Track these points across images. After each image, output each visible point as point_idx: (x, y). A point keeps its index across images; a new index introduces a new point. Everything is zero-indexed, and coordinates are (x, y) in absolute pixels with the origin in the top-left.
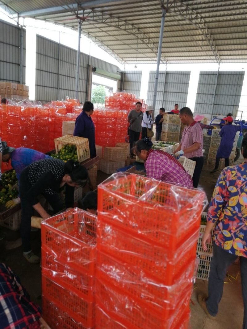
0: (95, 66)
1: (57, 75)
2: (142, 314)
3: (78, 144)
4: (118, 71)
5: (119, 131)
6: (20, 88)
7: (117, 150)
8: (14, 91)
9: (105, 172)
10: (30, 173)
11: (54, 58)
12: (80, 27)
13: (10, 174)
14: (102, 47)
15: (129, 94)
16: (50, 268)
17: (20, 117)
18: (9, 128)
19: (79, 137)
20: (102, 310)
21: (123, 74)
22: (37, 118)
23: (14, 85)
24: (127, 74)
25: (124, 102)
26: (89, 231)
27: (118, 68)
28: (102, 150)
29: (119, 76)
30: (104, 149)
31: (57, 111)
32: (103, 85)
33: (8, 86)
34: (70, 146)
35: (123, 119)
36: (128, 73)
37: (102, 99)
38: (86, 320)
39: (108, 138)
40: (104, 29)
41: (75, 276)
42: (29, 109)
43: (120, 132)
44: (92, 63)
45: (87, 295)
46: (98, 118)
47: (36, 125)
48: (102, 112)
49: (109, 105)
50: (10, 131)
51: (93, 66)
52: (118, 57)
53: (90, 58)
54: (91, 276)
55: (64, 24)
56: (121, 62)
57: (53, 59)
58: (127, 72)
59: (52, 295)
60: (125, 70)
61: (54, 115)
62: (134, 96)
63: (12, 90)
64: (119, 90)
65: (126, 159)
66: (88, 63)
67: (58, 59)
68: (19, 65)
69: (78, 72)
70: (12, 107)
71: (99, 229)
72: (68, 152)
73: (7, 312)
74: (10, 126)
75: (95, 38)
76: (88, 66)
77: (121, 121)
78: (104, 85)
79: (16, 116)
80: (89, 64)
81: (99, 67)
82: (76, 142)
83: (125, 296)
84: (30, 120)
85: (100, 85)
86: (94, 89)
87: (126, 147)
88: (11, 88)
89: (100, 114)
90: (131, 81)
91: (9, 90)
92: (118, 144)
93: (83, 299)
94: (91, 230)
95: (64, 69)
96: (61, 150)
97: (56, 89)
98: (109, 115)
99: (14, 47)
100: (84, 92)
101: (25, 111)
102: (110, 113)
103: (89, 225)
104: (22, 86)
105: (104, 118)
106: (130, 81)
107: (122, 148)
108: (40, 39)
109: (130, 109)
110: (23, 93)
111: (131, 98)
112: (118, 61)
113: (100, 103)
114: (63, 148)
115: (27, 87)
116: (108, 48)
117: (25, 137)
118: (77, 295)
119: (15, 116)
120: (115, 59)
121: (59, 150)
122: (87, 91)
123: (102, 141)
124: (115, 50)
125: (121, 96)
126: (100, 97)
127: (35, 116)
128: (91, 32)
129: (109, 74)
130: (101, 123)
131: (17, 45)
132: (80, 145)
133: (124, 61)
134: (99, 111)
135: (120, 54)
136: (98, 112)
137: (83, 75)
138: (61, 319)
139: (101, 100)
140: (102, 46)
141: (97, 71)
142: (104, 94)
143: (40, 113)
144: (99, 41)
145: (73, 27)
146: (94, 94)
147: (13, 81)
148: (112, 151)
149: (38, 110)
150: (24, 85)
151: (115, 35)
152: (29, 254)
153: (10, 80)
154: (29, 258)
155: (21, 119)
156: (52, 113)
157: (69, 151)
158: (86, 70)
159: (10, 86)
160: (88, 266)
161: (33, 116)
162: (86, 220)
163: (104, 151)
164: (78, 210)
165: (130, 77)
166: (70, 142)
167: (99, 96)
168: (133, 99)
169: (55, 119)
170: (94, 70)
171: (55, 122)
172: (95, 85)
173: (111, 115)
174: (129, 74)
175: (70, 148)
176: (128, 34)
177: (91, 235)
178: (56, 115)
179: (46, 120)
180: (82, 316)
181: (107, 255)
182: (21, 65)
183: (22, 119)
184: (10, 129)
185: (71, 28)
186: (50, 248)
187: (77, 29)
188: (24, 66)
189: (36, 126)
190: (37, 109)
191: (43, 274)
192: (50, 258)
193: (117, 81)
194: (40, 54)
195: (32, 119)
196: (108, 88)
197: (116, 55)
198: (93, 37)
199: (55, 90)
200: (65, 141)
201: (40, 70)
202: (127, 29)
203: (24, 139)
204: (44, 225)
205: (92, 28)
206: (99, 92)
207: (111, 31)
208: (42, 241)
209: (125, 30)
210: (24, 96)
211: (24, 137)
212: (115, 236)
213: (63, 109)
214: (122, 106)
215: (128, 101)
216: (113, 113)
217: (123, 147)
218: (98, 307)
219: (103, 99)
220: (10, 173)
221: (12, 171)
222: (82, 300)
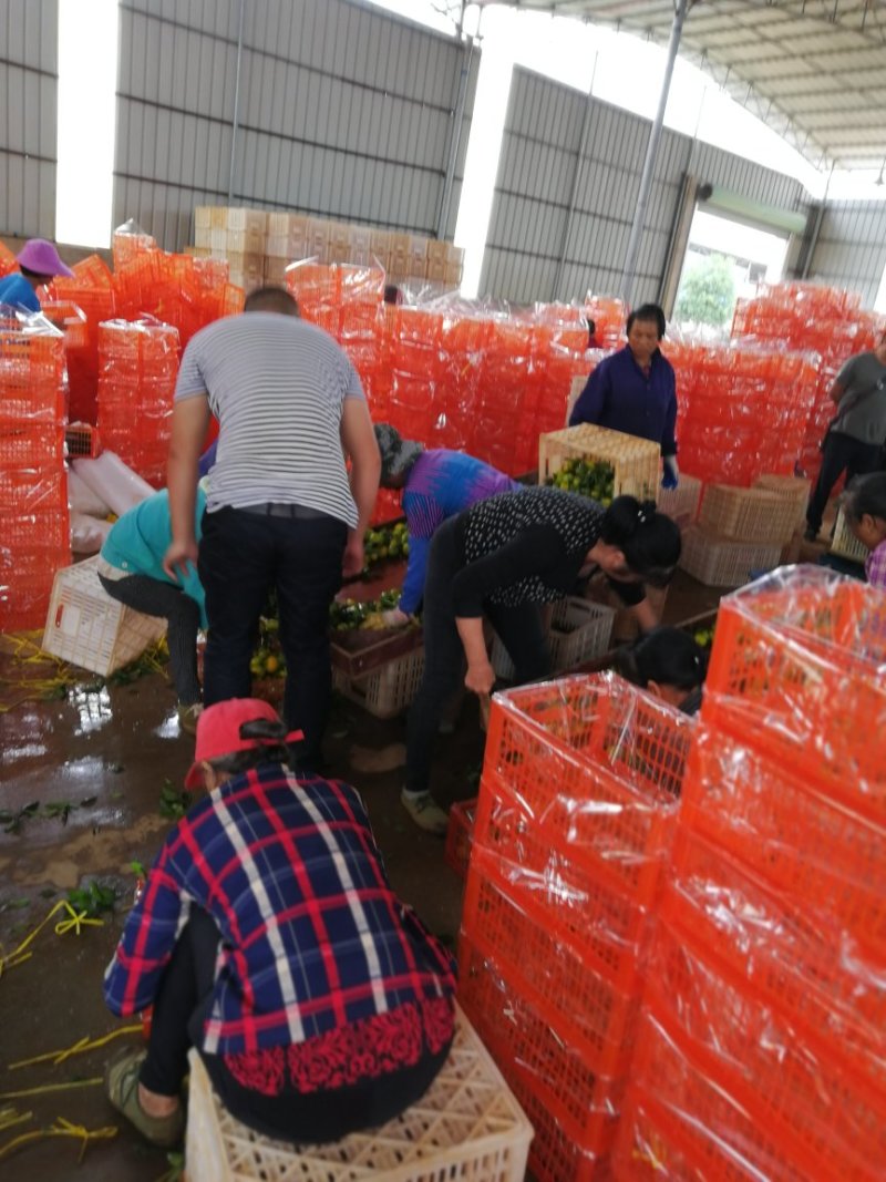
0: (709, 180)
1: (564, 212)
2: (819, 1082)
3: (623, 460)
4: (798, 201)
5: (777, 430)
6: (438, 254)
7: (759, 500)
8: (418, 264)
9: (698, 576)
10: (473, 534)
11: (564, 150)
12: (679, 29)
13: (385, 535)
14: (752, 104)
15: (835, 290)
16: (500, 852)
17: (437, 349)
18: (396, 385)
19: (626, 437)
20: (662, 1030)
21: (818, 214)
22: (490, 356)
23: (419, 243)
24: (833, 215)
25: (810, 323)
26: (645, 760)
27: (800, 187)
28: (698, 493)
29: (799, 221)
30: (707, 489)
31: (557, 337)
32: (725, 256)
33: (400, 247)
34: (591, 464)
35: (799, 387)
36: (842, 205)
37: (716, 308)
38: (600, 1048)
39: (727, 451)
40: (770, 32)
41: (582, 896)
42: (466, 325)
43: (776, 435)
44: (700, 170)
45: (616, 967)
46: (700, 373)
47: (481, 380)
48: (721, 354)
49: (747, 330)
50: (399, 395)
51: (704, 177)
52: (809, 141)
53: (697, 147)
54: (642, 909)
55: (619, 21)
56: (816, 163)
57: (559, 154)
58: (835, 205)
59: (493, 939)
60: (828, 198)
61: (545, 351)
62: (854, 298)
63: (409, 262)
64: (792, 275)
65: (789, 538)
66: (683, 169)
67: (577, 154)
68: (442, 174)
69: (643, 203)
70: (414, 313)
71: (703, 753)
72: (581, 486)
73: (367, 941)
74: (401, 379)
75: (725, 69)
76: (684, 177)
77: (789, 394)
78: (729, 255)
79: (422, 344)
80: (688, 173)
81: (725, 185)
82: (615, 450)
83: (760, 1004)
84: (465, 362)
85: (716, 252)
86: (693, 267)
87: (795, 492)
88: (409, 252)
89: (710, 362)
90: (849, 238)
91: (400, 261)
92: (763, 479)
93: (598, 976)
94: (653, 757)
95: (594, 188)
96: (555, 476)
97: (554, 263)
98: (746, 366)
99: (435, 113)
100: (651, 277)
101: (453, 332)
102: (748, 359)
103: (647, 741)
104: (444, 249)
105: (726, 378)
106: (844, 242)
107: (778, 497)
108: (524, 79)
109: (830, 349)
110: (443, 273)
111: (840, 309)
112: (808, 160)
113: (703, 321)
114: (566, 468)
115: (458, 252)
116: (774, 109)
117: (442, 419)
118: (580, 960)
119: (419, 346)
120: (796, 152)
121: (551, 475)
122: (666, 273)
123: (701, 461)
124: (803, 112)
125: (800, 296)
126: (711, 298)
127: (482, 351)
128: (716, 47)
129: (760, 211)
130: (710, 393)
131: (446, 105)
132: (628, 462)
133: (830, 156)
134: (710, 350)
135: (819, 129)
136: (704, 350)
137: (659, 215)
138: (513, 1019)
139: (710, 310)
140: (748, 97)
141: (713, 199)
142: (727, 290)
143: (500, 340)
144: (742, 79)
145: (649, 29)
146: (686, 287)
147: (415, 229)
148: (739, 501)
149: (497, 329)
150: (448, 243)
151: (811, 54)
152: (421, 800)
153: (406, 228)
154: (419, 812)
155: (436, 358)
156: (539, 344)
157: (585, 482)
158: (673, 192)
159: (406, 246)
160: (635, 872)
161: (478, 347)
162: (638, 721)
163: (705, 496)
164: (614, 680)
165: (845, 225)
166: (594, 450)
167: (704, 297)
168: (850, 313)
169: (547, 365)
170: (705, 193)
171: (544, 376)
172: (696, 251)
173: (752, 365)
174: (845, 210)
175: (589, 472)
176: (870, 48)
177: (649, 777)
178: (551, 350)
179: (516, 367)
180: (585, 1032)
181: (717, 850)
182: (450, 175)
183: (442, 357)
184: (398, 391)
185: (640, 33)
186: (512, 785)
187: (664, 37)
188: (458, 179)
189: (482, 385)
190: (492, 326)
191: (475, 865)
192: (505, 818)
193: (788, 239)
194: (516, 134)
195: (471, 362)
196: (746, 266)
197: (802, 136)
198: (719, 63)
199: (550, 266)
200: (575, 445)
201: (510, 193)
202: (870, 27)
203: (438, 426)
204: (503, 706)
205: (722, 30)
206: (709, 279)
207: (798, 36)
208: (487, 757)
209: (861, 29)
210: (445, 282)
211: (440, 419)
212: (758, 789)
213: (579, 334)
214: (800, 336)
215: (827, 316)
216: (760, 362)
217: (783, 492)
218: (651, 1018)
219: (720, 307)
220: (384, 531)
221: (391, 525)
222: (596, 979)
